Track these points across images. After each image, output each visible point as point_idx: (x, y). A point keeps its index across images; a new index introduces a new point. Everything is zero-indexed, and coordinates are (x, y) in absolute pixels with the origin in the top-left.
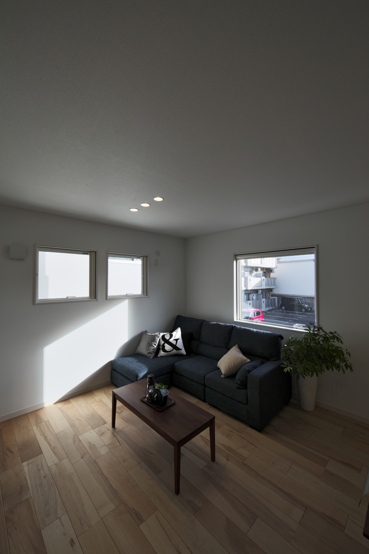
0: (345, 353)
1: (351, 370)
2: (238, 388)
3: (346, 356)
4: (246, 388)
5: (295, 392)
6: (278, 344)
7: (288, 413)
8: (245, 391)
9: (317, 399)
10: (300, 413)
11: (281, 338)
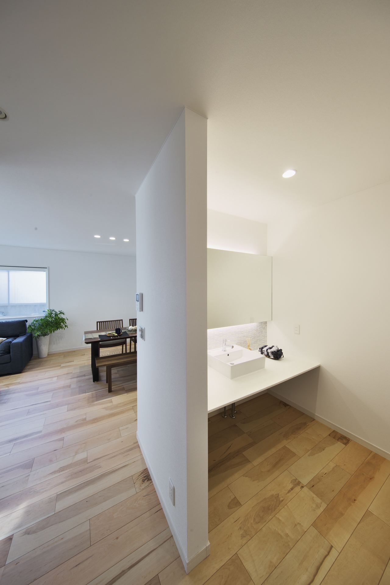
0: (66, 319)
1: (67, 327)
3: (66, 320)
4: (9, 352)
5: (35, 352)
6: (25, 325)
7: (33, 362)
8: (8, 355)
9: (49, 350)
10: (40, 360)
11: (27, 321)
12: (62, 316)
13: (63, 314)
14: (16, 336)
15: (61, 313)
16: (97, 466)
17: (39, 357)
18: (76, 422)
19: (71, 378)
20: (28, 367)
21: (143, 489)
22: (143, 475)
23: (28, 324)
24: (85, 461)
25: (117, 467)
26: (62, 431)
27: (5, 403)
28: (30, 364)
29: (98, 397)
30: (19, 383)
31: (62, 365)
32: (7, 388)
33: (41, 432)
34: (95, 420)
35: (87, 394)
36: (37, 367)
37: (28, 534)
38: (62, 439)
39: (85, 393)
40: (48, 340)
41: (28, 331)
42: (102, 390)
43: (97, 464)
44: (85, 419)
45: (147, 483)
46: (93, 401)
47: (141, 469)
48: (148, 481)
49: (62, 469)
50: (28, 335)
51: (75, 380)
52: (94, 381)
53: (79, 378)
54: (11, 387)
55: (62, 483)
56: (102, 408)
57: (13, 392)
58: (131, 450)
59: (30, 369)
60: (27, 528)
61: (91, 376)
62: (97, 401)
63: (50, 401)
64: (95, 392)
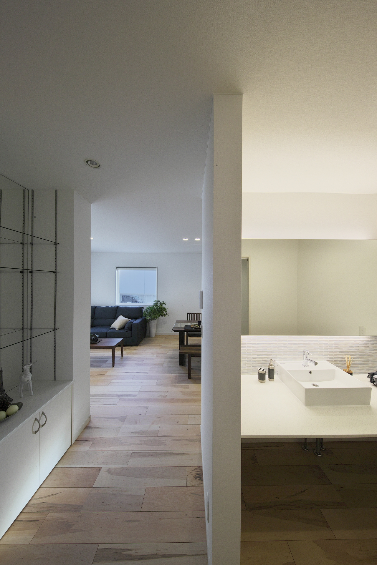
1: (168, 315)
2: (126, 331)
3: (167, 310)
4: (131, 330)
5: (148, 332)
6: (142, 311)
7: (146, 339)
8: (130, 332)
9: (156, 332)
10: (150, 338)
11: (143, 308)
12: (164, 306)
13: (165, 304)
14: (136, 318)
15: (163, 303)
16: (164, 442)
17: (150, 336)
18: (159, 396)
19: (165, 358)
20: (142, 343)
21: (193, 486)
22: (196, 471)
23: (144, 310)
24: (156, 433)
25: (178, 452)
26: (149, 400)
27: (123, 366)
28: (144, 340)
29: (180, 380)
30: (135, 354)
31: (163, 346)
32: (127, 356)
33: (136, 396)
34: (173, 400)
35: (172, 374)
36: (147, 344)
37: (109, 473)
38: (147, 407)
39: (172, 373)
40: (156, 324)
41: (144, 315)
42: (184, 374)
43: (163, 441)
44: (165, 397)
45: (197, 482)
46: (175, 383)
47: (197, 465)
48: (199, 480)
49: (140, 433)
50: (143, 318)
51: (167, 360)
52: (180, 365)
53: (170, 359)
54: (129, 356)
55: (138, 444)
56: (180, 391)
57: (129, 359)
58: (193, 440)
59: (143, 344)
60: (110, 468)
61: (178, 360)
62: (178, 383)
63: (147, 373)
64: (178, 375)
